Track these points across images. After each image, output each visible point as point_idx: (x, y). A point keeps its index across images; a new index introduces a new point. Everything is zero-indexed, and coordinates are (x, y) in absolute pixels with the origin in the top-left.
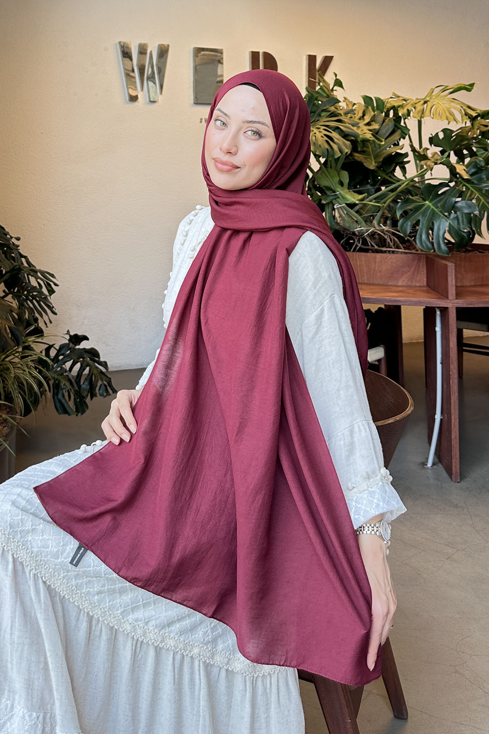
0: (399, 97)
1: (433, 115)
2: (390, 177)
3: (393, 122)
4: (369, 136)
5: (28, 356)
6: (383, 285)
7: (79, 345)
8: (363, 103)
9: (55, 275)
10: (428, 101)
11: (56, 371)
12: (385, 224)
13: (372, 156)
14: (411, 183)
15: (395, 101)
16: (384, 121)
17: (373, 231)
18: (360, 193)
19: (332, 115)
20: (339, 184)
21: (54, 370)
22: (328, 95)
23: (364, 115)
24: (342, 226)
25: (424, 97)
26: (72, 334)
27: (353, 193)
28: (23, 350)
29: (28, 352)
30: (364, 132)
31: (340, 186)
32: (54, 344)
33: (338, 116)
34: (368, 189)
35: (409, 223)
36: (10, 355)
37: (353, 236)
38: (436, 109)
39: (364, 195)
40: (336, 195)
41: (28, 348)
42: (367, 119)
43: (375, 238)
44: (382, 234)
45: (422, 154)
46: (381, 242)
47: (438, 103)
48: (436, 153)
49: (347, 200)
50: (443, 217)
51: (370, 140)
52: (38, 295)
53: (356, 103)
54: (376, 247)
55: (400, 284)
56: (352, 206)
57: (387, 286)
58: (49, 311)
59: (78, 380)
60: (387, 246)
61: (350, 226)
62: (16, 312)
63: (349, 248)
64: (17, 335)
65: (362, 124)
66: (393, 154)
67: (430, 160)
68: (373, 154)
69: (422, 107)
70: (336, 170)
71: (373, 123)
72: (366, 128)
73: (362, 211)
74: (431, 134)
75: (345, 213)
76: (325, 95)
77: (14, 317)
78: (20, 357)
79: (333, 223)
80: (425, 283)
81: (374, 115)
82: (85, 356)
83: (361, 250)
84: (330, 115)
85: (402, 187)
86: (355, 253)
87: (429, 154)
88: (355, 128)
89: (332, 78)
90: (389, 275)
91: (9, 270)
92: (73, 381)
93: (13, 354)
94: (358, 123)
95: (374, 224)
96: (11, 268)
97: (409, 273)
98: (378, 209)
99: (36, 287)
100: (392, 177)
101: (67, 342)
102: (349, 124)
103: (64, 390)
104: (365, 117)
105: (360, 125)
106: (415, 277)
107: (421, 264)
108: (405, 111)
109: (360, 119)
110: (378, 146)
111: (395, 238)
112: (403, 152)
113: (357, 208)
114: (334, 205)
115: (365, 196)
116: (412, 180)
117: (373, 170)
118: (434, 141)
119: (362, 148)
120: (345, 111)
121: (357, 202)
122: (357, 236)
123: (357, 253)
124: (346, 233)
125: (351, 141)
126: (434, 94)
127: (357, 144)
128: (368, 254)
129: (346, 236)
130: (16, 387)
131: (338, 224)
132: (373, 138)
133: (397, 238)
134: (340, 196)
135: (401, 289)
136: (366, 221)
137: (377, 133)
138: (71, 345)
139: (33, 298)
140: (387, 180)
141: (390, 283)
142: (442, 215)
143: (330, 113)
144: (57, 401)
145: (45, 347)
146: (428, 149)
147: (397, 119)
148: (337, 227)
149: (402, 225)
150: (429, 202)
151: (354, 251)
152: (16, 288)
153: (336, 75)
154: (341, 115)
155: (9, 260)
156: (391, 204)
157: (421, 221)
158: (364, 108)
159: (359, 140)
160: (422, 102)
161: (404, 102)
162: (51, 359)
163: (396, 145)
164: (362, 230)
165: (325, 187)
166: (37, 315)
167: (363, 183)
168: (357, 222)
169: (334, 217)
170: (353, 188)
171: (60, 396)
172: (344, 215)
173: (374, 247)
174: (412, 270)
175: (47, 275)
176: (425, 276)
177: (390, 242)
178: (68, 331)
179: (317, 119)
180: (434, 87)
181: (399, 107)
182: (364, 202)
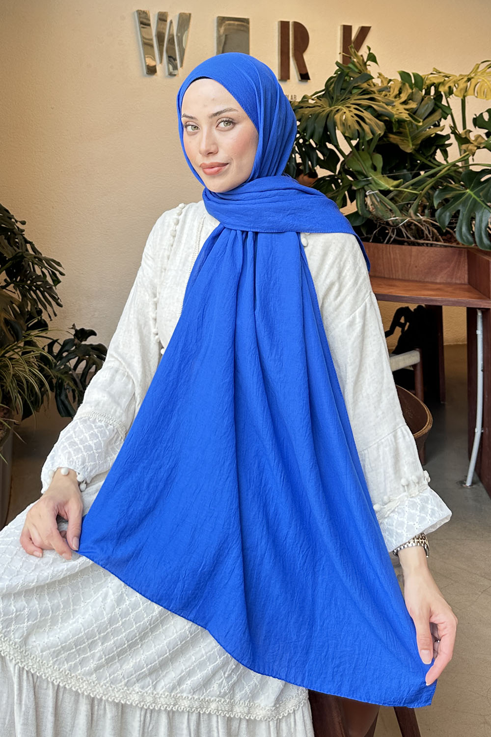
0: (440, 73)
1: (477, 93)
2: (430, 161)
3: (433, 101)
4: (405, 116)
5: (30, 352)
6: (420, 282)
7: (85, 340)
8: (400, 80)
9: (61, 263)
10: (473, 78)
11: (60, 369)
12: (423, 214)
13: (410, 137)
14: (453, 168)
15: (434, 77)
16: (423, 100)
17: (409, 221)
18: (395, 178)
19: (365, 92)
20: (372, 168)
21: (58, 368)
22: (360, 70)
23: (400, 93)
24: (374, 215)
25: (468, 73)
26: (78, 328)
27: (387, 178)
28: (25, 345)
29: (29, 348)
30: (400, 112)
31: (373, 171)
32: (58, 340)
33: (371, 94)
34: (404, 175)
35: (448, 214)
36: (9, 351)
37: (387, 227)
38: (481, 87)
39: (399, 181)
40: (368, 180)
41: (30, 343)
42: (404, 97)
43: (412, 229)
44: (419, 225)
45: (464, 137)
46: (418, 233)
47: (483, 80)
48: (480, 136)
49: (381, 187)
50: (485, 208)
51: (406, 121)
52: (43, 285)
53: (392, 79)
54: (412, 239)
55: (438, 281)
56: (385, 193)
57: (424, 282)
58: (53, 303)
59: (83, 380)
60: (425, 238)
61: (383, 216)
62: (17, 304)
63: (383, 239)
64: (17, 330)
65: (397, 103)
66: (432, 136)
67: (472, 143)
68: (410, 135)
69: (465, 85)
70: (369, 153)
71: (410, 101)
72: (401, 107)
73: (397, 199)
74: (476, 115)
75: (379, 200)
76: (357, 70)
77: (15, 309)
78: (20, 353)
79: (365, 212)
80: (466, 281)
81: (412, 92)
82: (91, 353)
83: (396, 242)
84: (361, 92)
85: (442, 172)
86: (388, 245)
87: (472, 137)
88: (389, 108)
89: (365, 52)
90: (426, 271)
91: (11, 257)
92: (78, 380)
93: (13, 350)
94: (393, 102)
95: (410, 214)
96: (14, 255)
97: (448, 269)
98: (416, 196)
99: (40, 276)
100: (432, 160)
101: (73, 337)
102: (383, 102)
103: (67, 391)
104: (401, 95)
105: (394, 104)
106: (455, 273)
107: (462, 259)
108: (446, 88)
109: (395, 97)
110: (416, 127)
111: (434, 229)
112: (444, 133)
113: (391, 195)
114: (366, 192)
115: (401, 182)
116: (454, 165)
117: (411, 153)
118: (478, 123)
119: (398, 129)
120: (379, 88)
121: (392, 189)
122: (391, 226)
123: (391, 245)
124: (380, 223)
125: (385, 122)
126: (479, 70)
127: (391, 125)
128: (403, 246)
129: (380, 226)
130: (14, 385)
131: (370, 212)
132: (410, 119)
133: (436, 229)
134: (373, 182)
135: (438, 286)
136: (401, 210)
137: (415, 113)
138: (76, 341)
139: (37, 289)
140: (426, 164)
141: (427, 280)
142: (485, 206)
143: (361, 90)
144: (60, 402)
145: (48, 343)
146: (471, 131)
147: (438, 96)
148: (370, 216)
149: (440, 216)
150: (471, 190)
151: (387, 243)
152: (19, 278)
153: (369, 49)
154: (375, 93)
155: (12, 246)
156: (430, 192)
157: (461, 211)
158: (399, 85)
159: (393, 121)
160: (466, 79)
161: (446, 79)
162: (54, 356)
163: (436, 126)
164: (397, 219)
165: (356, 171)
166: (40, 306)
167: (398, 167)
168: (391, 210)
169: (366, 205)
170: (388, 173)
171: (63, 397)
172: (376, 203)
173: (410, 238)
174: (452, 265)
175: (53, 263)
176: (467, 272)
177: (428, 234)
178: (74, 325)
179: (347, 97)
180: (480, 63)
181: (439, 84)
182: (399, 189)
